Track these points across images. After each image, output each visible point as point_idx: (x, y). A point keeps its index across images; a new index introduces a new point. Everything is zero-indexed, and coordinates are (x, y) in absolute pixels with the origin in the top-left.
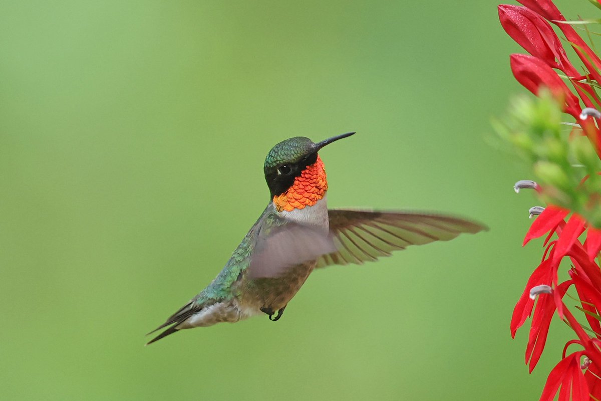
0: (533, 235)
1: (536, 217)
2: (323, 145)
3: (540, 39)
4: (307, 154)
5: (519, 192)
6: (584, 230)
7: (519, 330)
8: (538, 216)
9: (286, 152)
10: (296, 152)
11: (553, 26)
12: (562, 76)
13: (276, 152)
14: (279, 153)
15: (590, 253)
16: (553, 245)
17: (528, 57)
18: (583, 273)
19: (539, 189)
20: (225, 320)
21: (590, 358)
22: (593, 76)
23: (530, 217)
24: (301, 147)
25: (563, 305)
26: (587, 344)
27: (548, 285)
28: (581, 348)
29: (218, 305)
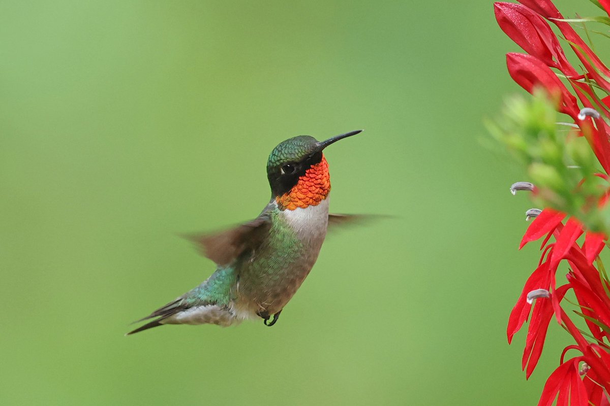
0: (530, 238)
1: (534, 219)
2: (329, 143)
3: (537, 37)
4: (312, 154)
5: (516, 194)
6: (581, 233)
7: (516, 335)
8: (535, 218)
9: (290, 151)
10: (300, 150)
11: (550, 23)
12: (559, 75)
13: (279, 151)
14: (283, 152)
15: (588, 256)
16: (550, 248)
17: (525, 56)
18: (581, 276)
19: (535, 191)
20: (217, 322)
21: (588, 364)
22: (591, 75)
23: (527, 219)
24: (306, 146)
25: (561, 309)
26: (586, 349)
27: (546, 289)
28: (579, 354)
29: (210, 307)
